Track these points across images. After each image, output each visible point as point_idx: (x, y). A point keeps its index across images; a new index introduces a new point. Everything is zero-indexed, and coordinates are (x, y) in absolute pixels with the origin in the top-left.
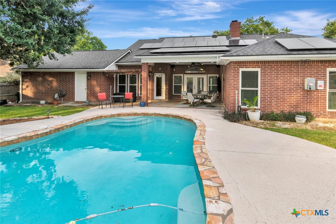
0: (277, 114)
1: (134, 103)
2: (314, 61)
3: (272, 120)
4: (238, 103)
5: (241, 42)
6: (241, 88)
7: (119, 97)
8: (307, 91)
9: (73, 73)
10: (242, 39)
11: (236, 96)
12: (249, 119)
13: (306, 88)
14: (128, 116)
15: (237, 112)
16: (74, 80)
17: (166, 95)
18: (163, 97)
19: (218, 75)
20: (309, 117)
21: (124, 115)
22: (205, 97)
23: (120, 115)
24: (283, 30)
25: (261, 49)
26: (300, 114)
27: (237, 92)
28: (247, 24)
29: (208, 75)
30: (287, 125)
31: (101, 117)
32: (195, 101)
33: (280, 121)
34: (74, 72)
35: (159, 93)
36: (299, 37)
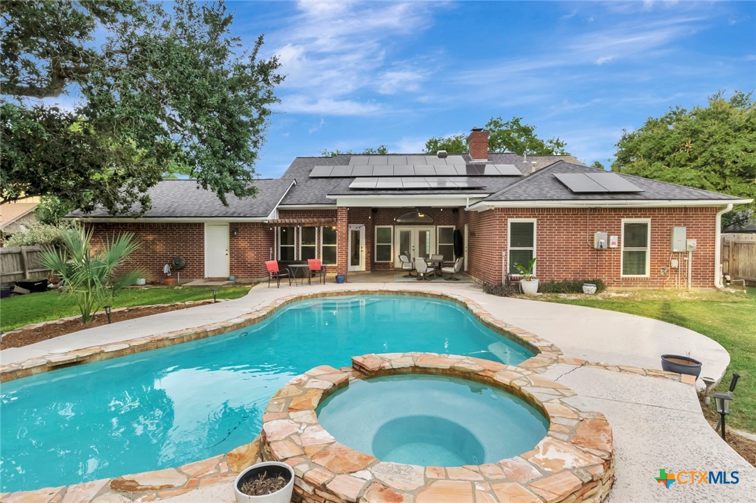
0: (558, 283)
1: (312, 280)
2: (606, 208)
3: (553, 292)
4: (506, 270)
5: (489, 170)
6: (509, 248)
7: (304, 267)
8: (598, 250)
9: (200, 226)
10: (492, 163)
11: (503, 259)
12: (523, 293)
13: (596, 247)
14: (337, 295)
15: (503, 282)
16: (203, 239)
17: (367, 263)
18: (362, 266)
19: (454, 227)
20: (600, 287)
21: (331, 294)
22: (441, 265)
23: (326, 294)
24: (551, 142)
25: (536, 190)
26: (588, 282)
27: (504, 253)
28: (491, 129)
29: (438, 227)
30: (573, 297)
31: (300, 298)
32: (428, 271)
33: (564, 292)
34: (203, 224)
35: (355, 261)
36: (585, 171)
